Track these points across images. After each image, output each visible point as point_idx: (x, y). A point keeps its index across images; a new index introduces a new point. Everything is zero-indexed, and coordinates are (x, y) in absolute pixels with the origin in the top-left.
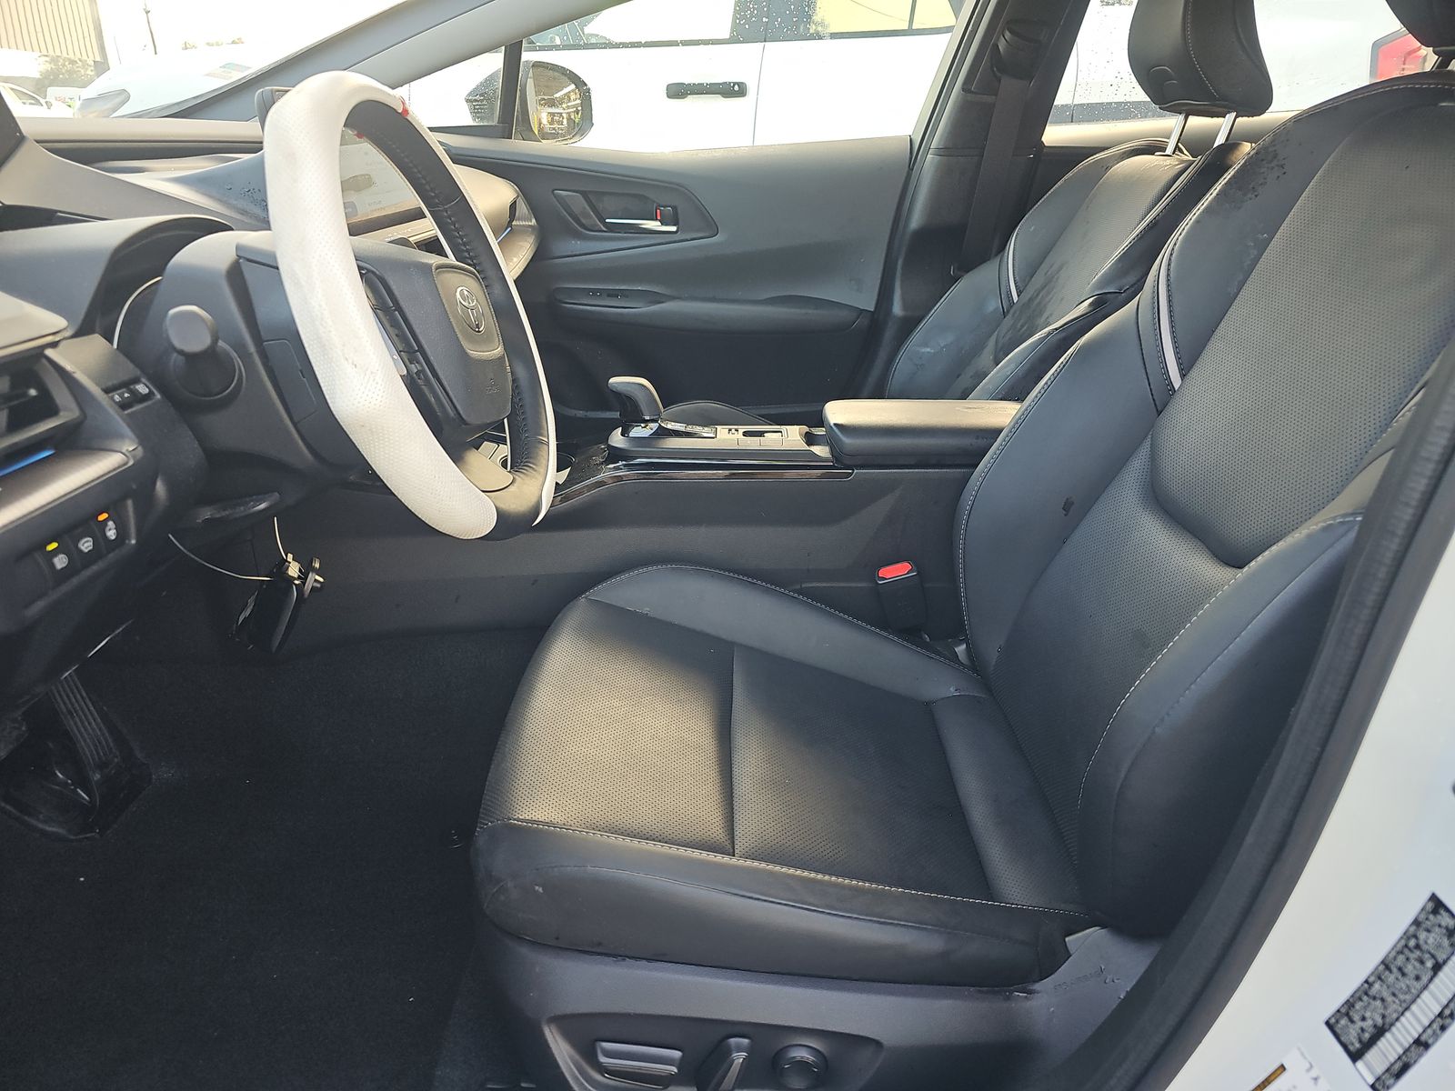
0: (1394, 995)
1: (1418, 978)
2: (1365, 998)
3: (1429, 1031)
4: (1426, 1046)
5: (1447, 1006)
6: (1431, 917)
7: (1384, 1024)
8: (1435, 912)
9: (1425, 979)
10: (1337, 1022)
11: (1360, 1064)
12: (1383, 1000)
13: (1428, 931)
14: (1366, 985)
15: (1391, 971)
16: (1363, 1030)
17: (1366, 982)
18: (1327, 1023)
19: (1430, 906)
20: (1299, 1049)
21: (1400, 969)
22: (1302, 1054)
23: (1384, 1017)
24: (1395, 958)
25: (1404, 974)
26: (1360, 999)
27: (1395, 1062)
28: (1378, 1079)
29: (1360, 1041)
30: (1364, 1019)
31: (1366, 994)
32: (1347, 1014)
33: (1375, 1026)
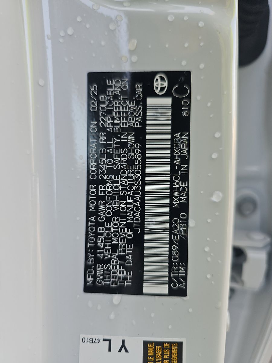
0: (123, 198)
1: (131, 162)
2: (100, 229)
3: (176, 193)
4: (184, 208)
5: (173, 157)
6: (102, 97)
7: (135, 232)
8: (103, 89)
9: (138, 157)
10: (95, 277)
11: (147, 289)
12: (117, 213)
13: (109, 112)
14: (92, 219)
15: (104, 182)
16: (121, 258)
17: (89, 214)
18: (87, 289)
19: (94, 88)
20: (84, 340)
21: (110, 171)
22: (92, 341)
23: (129, 226)
24: (98, 167)
25: (117, 173)
26: (97, 235)
27: (170, 250)
28: (170, 281)
29: (127, 269)
30: (115, 248)
31: (98, 224)
32: (98, 261)
33: (129, 242)
